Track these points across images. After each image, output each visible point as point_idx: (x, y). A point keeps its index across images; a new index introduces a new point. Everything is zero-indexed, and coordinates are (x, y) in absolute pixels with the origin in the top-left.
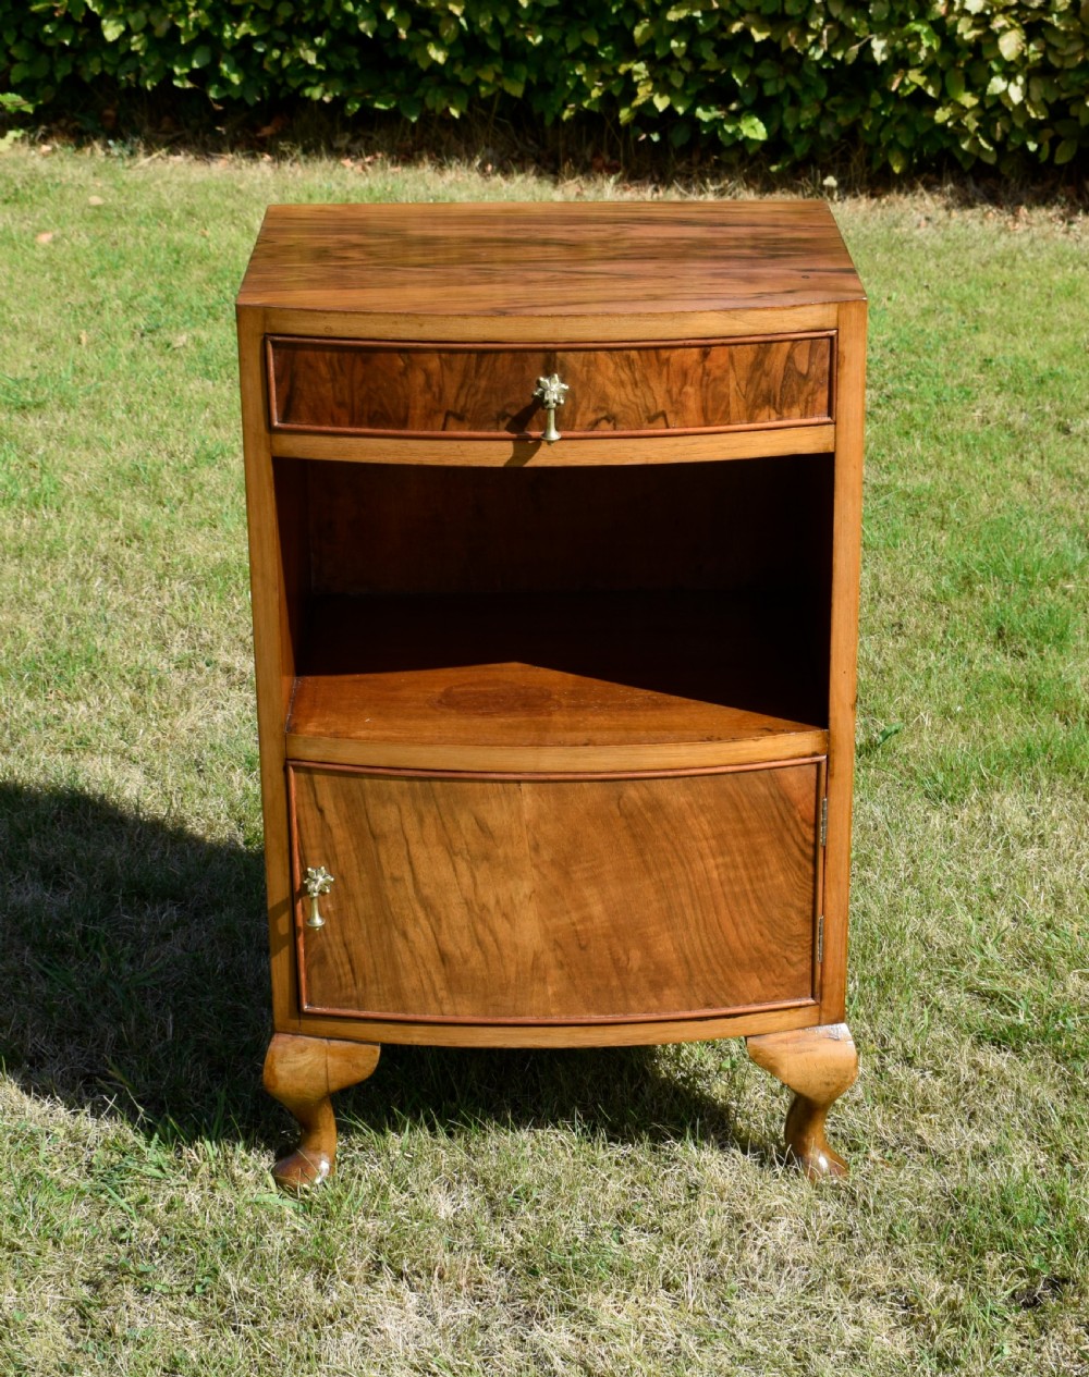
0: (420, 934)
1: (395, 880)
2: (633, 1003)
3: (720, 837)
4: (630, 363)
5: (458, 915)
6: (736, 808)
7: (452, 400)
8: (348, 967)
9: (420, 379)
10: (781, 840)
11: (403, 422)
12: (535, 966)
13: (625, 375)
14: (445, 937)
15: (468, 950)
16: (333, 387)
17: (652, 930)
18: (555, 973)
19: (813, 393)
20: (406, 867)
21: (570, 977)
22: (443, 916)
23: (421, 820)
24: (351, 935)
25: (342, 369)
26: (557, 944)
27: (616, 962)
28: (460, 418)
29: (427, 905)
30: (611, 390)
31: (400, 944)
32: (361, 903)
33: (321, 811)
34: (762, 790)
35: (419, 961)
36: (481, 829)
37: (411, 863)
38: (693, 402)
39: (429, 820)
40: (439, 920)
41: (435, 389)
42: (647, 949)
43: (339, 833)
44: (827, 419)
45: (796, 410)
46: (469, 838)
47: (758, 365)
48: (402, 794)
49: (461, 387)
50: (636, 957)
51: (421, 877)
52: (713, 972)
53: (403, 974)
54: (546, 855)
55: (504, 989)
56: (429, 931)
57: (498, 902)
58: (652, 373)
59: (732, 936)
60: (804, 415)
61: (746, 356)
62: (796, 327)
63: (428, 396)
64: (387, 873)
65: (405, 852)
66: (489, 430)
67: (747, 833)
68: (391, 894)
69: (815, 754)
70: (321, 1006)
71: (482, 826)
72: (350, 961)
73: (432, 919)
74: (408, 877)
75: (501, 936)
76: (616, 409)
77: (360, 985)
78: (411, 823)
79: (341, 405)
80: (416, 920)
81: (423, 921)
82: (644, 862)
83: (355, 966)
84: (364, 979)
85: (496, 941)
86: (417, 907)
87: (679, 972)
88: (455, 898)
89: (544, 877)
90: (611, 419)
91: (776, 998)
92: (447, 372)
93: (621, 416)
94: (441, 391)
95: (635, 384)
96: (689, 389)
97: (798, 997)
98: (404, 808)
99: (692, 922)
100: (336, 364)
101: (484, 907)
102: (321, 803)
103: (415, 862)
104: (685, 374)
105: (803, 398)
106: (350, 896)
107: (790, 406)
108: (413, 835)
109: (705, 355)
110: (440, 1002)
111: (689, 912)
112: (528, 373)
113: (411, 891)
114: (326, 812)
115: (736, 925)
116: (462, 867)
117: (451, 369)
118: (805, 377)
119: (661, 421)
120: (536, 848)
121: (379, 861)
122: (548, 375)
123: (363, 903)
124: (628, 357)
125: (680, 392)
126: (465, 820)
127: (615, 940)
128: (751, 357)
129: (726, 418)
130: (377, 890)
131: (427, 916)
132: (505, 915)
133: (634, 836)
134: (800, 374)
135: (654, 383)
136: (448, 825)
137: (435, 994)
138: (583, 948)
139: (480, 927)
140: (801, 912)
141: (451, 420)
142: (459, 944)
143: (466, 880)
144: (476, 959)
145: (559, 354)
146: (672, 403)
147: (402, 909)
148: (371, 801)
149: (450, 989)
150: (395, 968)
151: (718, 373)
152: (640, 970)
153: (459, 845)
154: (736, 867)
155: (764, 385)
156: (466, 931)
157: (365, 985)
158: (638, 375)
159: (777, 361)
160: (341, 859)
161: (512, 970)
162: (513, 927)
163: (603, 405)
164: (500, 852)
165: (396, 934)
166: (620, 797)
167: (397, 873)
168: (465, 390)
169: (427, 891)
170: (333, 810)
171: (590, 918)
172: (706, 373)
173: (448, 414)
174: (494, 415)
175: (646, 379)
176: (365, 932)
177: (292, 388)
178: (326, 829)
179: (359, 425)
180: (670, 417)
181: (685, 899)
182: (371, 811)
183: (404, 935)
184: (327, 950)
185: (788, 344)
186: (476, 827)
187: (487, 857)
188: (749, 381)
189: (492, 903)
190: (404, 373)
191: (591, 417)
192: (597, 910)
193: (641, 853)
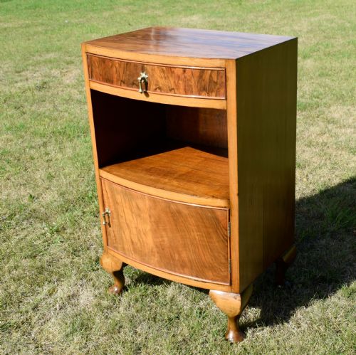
1: (121, 216)
2: (177, 270)
3: (198, 226)
4: (163, 71)
5: (134, 231)
6: (202, 219)
7: (122, 77)
9: (114, 69)
10: (216, 231)
11: (112, 82)
12: (152, 251)
13: (162, 75)
14: (132, 236)
15: (137, 241)
16: (99, 70)
17: (180, 249)
18: (156, 255)
19: (219, 89)
21: (161, 257)
22: (131, 230)
23: (125, 201)
25: (100, 65)
26: (157, 246)
27: (172, 256)
28: (124, 83)
30: (159, 79)
31: (123, 235)
33: (107, 192)
34: (209, 214)
35: (127, 241)
36: (138, 207)
37: (124, 213)
38: (182, 87)
39: (127, 201)
42: (179, 255)
43: (110, 200)
44: (224, 98)
45: (214, 94)
46: (135, 209)
47: (201, 77)
48: (121, 192)
49: (124, 73)
50: (177, 257)
51: (126, 217)
52: (198, 267)
53: (124, 244)
54: (153, 219)
55: (145, 255)
56: (129, 233)
58: (170, 75)
59: (203, 258)
60: (216, 96)
61: (197, 74)
62: (211, 66)
63: (117, 75)
64: (120, 214)
65: (123, 209)
66: (131, 87)
67: (206, 227)
68: (121, 220)
69: (225, 207)
74: (124, 216)
75: (144, 240)
76: (161, 85)
78: (123, 201)
79: (100, 75)
80: (126, 229)
82: (177, 228)
83: (116, 238)
84: (118, 242)
86: (126, 225)
87: (189, 264)
88: (133, 226)
89: (153, 226)
90: (160, 88)
91: (217, 280)
92: (120, 68)
93: (162, 88)
94: (119, 74)
95: (165, 78)
96: (180, 82)
97: (225, 282)
98: (122, 197)
99: (191, 250)
102: (107, 190)
104: (179, 77)
105: (215, 90)
107: (212, 92)
108: (124, 205)
109: (184, 71)
111: (190, 247)
112: (138, 71)
113: (125, 221)
116: (135, 217)
118: (216, 83)
119: (173, 91)
120: (150, 217)
121: (118, 210)
122: (143, 72)
124: (163, 69)
125: (178, 83)
126: (134, 204)
127: (171, 250)
128: (198, 74)
129: (192, 93)
131: (128, 229)
132: (144, 234)
133: (174, 220)
134: (214, 82)
135: (171, 79)
136: (131, 204)
137: (131, 252)
138: (163, 249)
140: (224, 256)
141: (122, 83)
142: (135, 240)
143: (136, 222)
144: (139, 244)
145: (145, 66)
146: (176, 86)
147: (123, 225)
149: (134, 252)
150: (123, 241)
151: (188, 78)
152: (178, 260)
153: (133, 210)
154: (203, 237)
155: (203, 84)
156: (136, 236)
158: (166, 75)
159: (207, 77)
161: (147, 251)
162: (147, 238)
163: (157, 84)
164: (142, 215)
165: (122, 232)
166: (170, 207)
169: (128, 222)
170: (109, 193)
171: (164, 241)
172: (185, 77)
173: (121, 81)
174: (131, 83)
175: (168, 77)
177: (92, 69)
178: (108, 198)
180: (176, 90)
181: (189, 243)
183: (124, 233)
185: (210, 71)
186: (136, 206)
187: (140, 216)
189: (141, 230)
191: (154, 87)
192: (166, 239)
193: (176, 225)
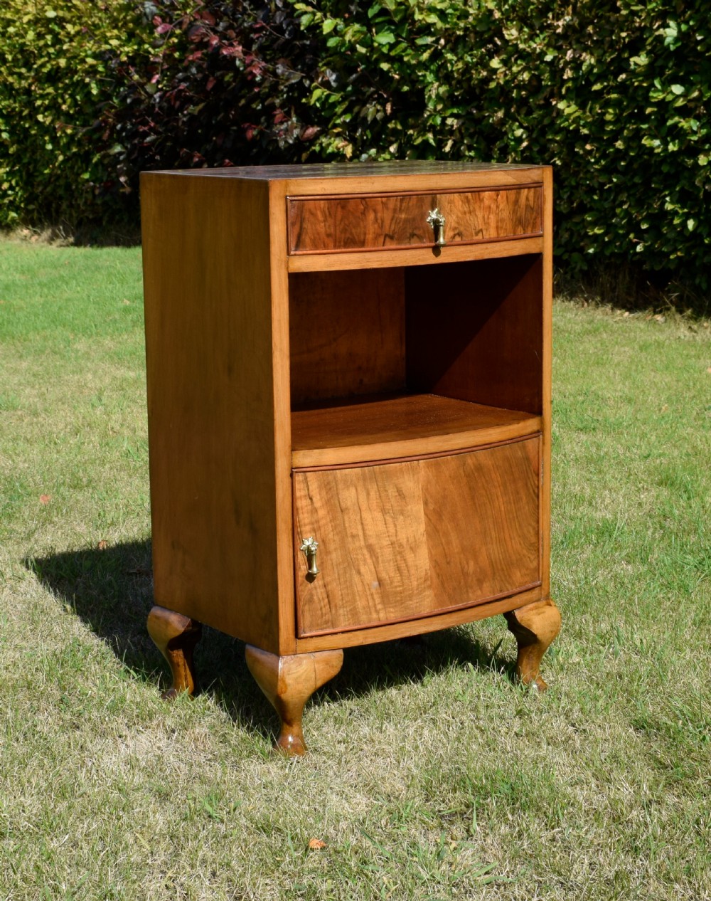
0: (367, 570)
1: (353, 536)
2: (471, 594)
3: (505, 484)
4: (468, 201)
5: (388, 553)
7: (387, 227)
8: (326, 600)
9: (372, 216)
11: (363, 244)
12: (426, 579)
13: (466, 208)
14: (381, 568)
15: (392, 575)
16: (325, 226)
17: (478, 546)
18: (436, 582)
19: (535, 218)
20: (360, 527)
21: (442, 583)
22: (380, 554)
23: (368, 494)
24: (328, 579)
25: (330, 214)
26: (436, 563)
27: (463, 569)
28: (392, 238)
29: (370, 548)
30: (460, 218)
31: (356, 578)
32: (334, 555)
33: (311, 499)
34: (519, 454)
35: (367, 587)
36: (400, 495)
37: (362, 524)
38: (493, 223)
39: (373, 494)
40: (377, 558)
41: (379, 221)
42: (476, 559)
43: (322, 513)
44: (540, 233)
45: (530, 228)
46: (393, 500)
47: (516, 202)
48: (358, 479)
49: (392, 219)
50: (472, 565)
51: (367, 532)
52: (503, 570)
53: (358, 598)
54: (431, 507)
55: (410, 597)
56: (373, 567)
57: (408, 541)
58: (477, 206)
59: (510, 547)
60: (531, 231)
62: (529, 181)
63: (376, 226)
64: (349, 532)
65: (359, 517)
66: (405, 244)
67: (515, 481)
68: (351, 546)
69: (537, 431)
70: (311, 631)
71: (400, 494)
72: (328, 596)
73: (374, 559)
74: (361, 533)
75: (410, 563)
76: (462, 229)
77: (333, 611)
78: (363, 497)
79: (328, 235)
80: (365, 560)
81: (369, 561)
82: (475, 504)
83: (331, 598)
84: (336, 606)
85: (407, 566)
86: (365, 551)
87: (489, 571)
88: (386, 542)
89: (430, 520)
90: (461, 234)
92: (385, 211)
93: (464, 232)
94: (383, 222)
95: (470, 213)
96: (492, 215)
97: (534, 582)
98: (359, 489)
99: (494, 539)
100: (327, 211)
101: (401, 545)
102: (311, 494)
103: (365, 522)
104: (490, 207)
105: (532, 221)
106: (328, 553)
107: (528, 226)
108: (364, 506)
109: (497, 196)
110: (377, 612)
111: (493, 533)
112: (424, 208)
113: (362, 543)
114: (314, 499)
115: (511, 539)
116: (389, 520)
117: (387, 208)
118: (533, 210)
119: (480, 234)
120: (426, 503)
121: (344, 526)
122: (433, 209)
123: (335, 556)
124: (467, 197)
125: (488, 218)
126: (392, 492)
127: (462, 556)
128: (514, 197)
129: (506, 231)
130: (343, 546)
131: (371, 557)
132: (411, 548)
133: (470, 488)
134: (531, 208)
135: (478, 212)
136: (382, 495)
137: (375, 607)
138: (448, 563)
139: (398, 558)
141: (388, 239)
142: (388, 572)
143: (392, 530)
144: (397, 580)
145: (438, 196)
146: (485, 223)
147: (357, 554)
148: (340, 486)
149: (383, 602)
150: (354, 595)
151: (502, 206)
152: (473, 573)
153: (388, 506)
154: (511, 503)
155: (519, 214)
156: (392, 563)
157: (336, 611)
158: (471, 209)
159: (523, 200)
160: (322, 529)
161: (415, 583)
162: (415, 556)
163: (457, 226)
164: (409, 507)
165: (354, 572)
166: (464, 464)
167: (354, 532)
168: (394, 221)
169: (372, 541)
170: (318, 497)
171: (451, 544)
172: (498, 206)
173: (386, 236)
174: (408, 235)
175: (474, 210)
176: (336, 575)
177: (301, 228)
178: (314, 511)
179: (339, 247)
180: (484, 232)
181: (491, 526)
182: (340, 491)
183: (359, 573)
184: (314, 592)
185: (526, 190)
186: (397, 494)
187: (402, 513)
188: (513, 212)
189: (404, 542)
190: (363, 213)
191: (452, 233)
193: (473, 498)
